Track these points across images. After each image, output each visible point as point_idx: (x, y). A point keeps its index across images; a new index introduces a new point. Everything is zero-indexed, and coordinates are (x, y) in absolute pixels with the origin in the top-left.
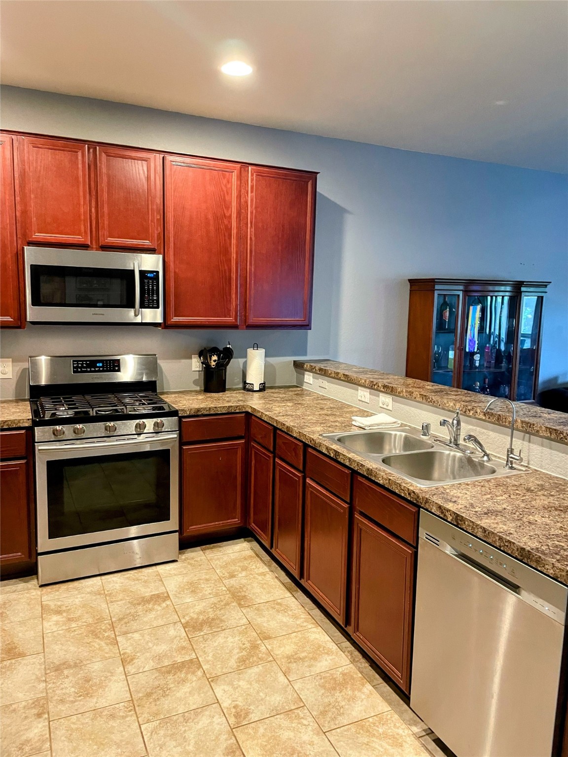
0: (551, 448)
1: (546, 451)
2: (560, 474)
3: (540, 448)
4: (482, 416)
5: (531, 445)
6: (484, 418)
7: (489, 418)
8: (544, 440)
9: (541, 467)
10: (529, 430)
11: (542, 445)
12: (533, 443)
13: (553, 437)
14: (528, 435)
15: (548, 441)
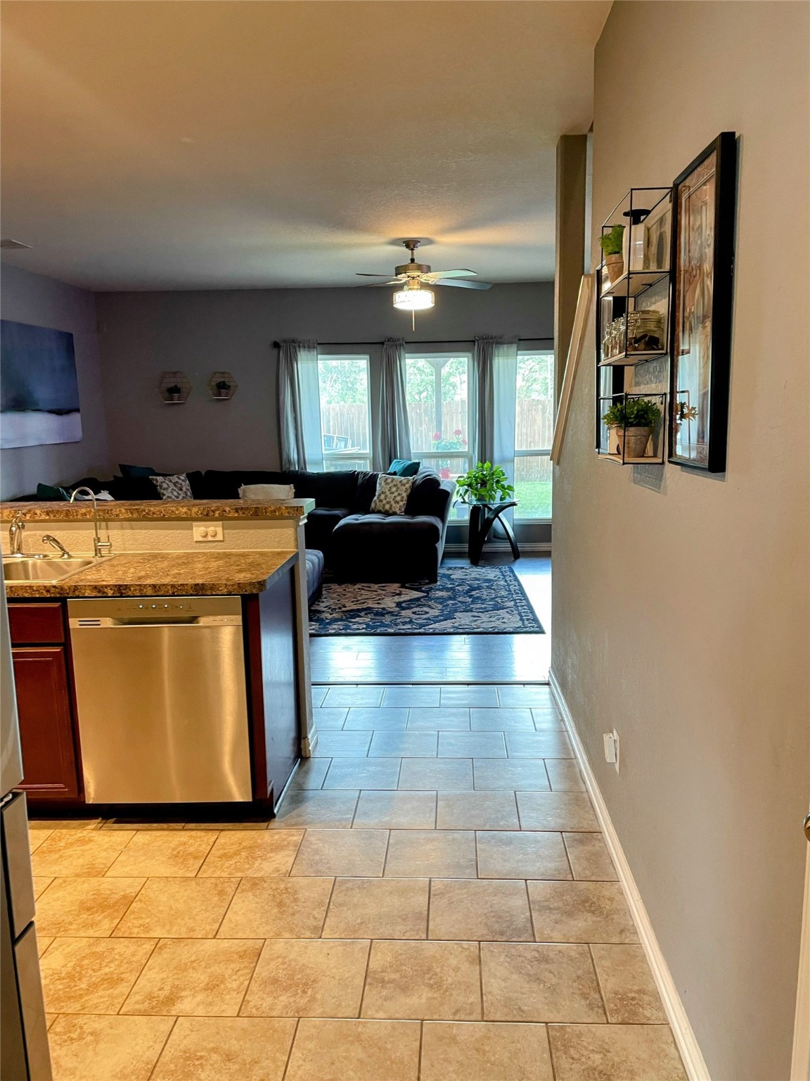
0: (132, 529)
1: (128, 532)
2: (146, 550)
3: (120, 532)
4: (44, 517)
5: (110, 531)
6: (47, 518)
7: (55, 516)
8: (124, 522)
9: (124, 550)
10: (107, 516)
11: (122, 528)
12: (111, 529)
13: (135, 515)
14: (105, 523)
15: (127, 523)
